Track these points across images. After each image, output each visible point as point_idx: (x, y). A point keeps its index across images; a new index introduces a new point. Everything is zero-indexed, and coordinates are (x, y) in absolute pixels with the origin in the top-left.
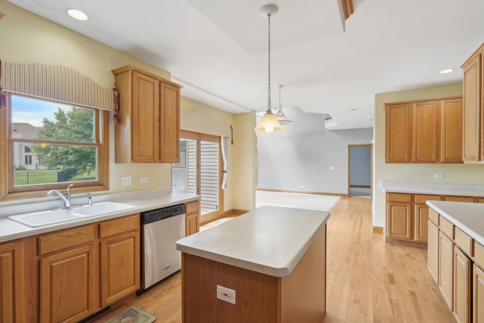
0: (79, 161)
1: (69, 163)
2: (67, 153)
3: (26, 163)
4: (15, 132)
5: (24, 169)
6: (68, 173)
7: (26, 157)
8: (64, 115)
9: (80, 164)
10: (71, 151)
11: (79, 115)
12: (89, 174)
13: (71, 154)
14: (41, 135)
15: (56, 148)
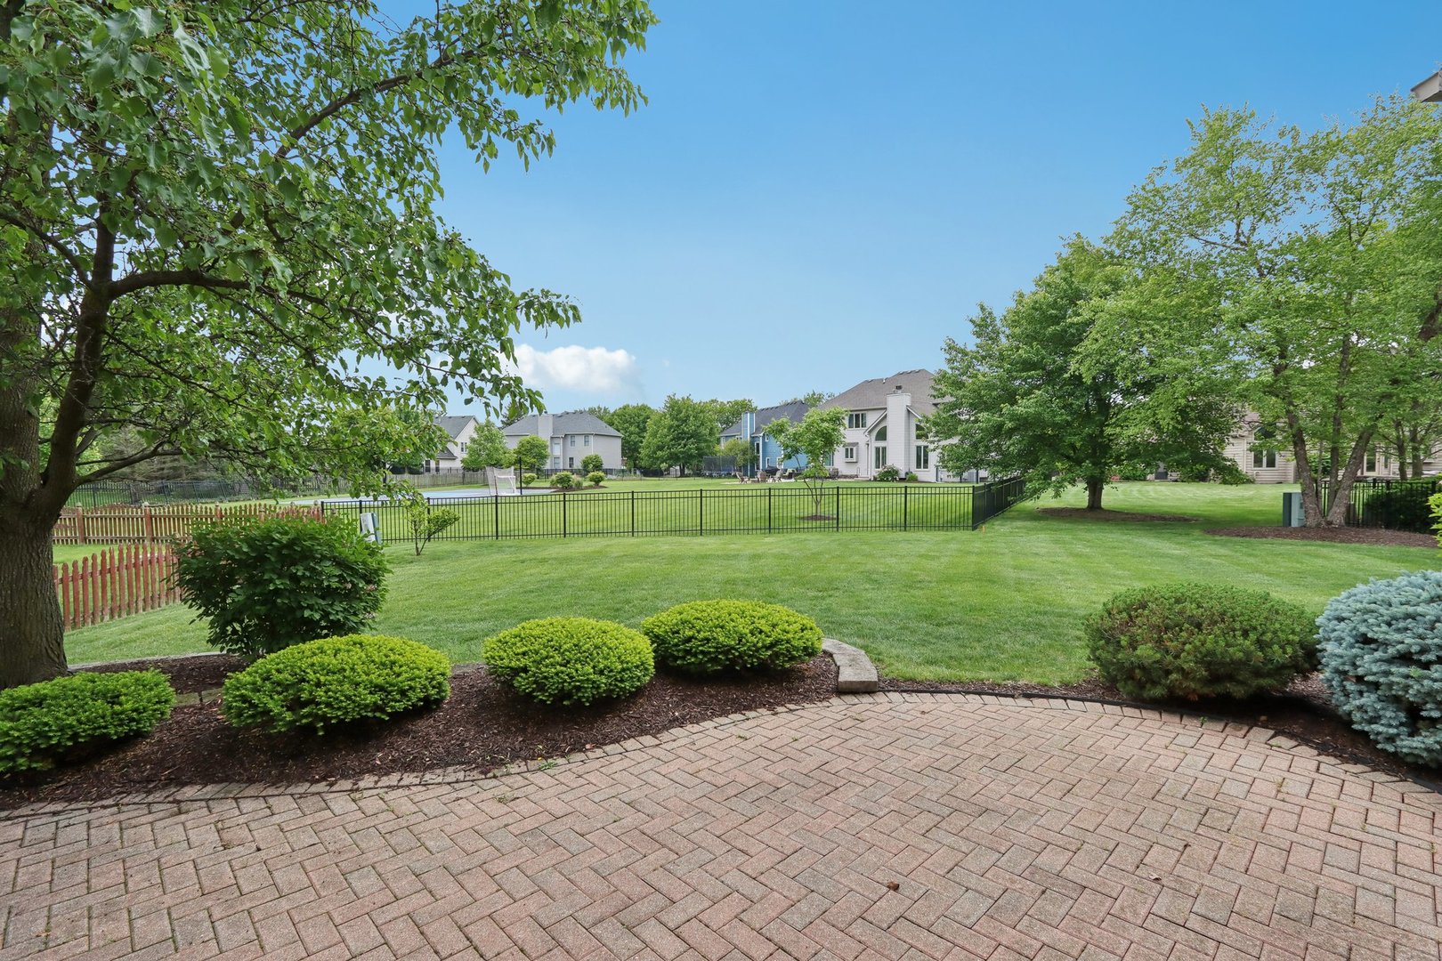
0: (1029, 458)
1: (1005, 464)
2: (998, 430)
3: (918, 466)
4: (900, 392)
5: (914, 479)
6: (1000, 491)
7: (919, 448)
8: (994, 320)
9: (1034, 464)
10: (1009, 425)
11: (1033, 308)
12: (1057, 495)
13: (1011, 432)
14: (938, 387)
15: (972, 418)
